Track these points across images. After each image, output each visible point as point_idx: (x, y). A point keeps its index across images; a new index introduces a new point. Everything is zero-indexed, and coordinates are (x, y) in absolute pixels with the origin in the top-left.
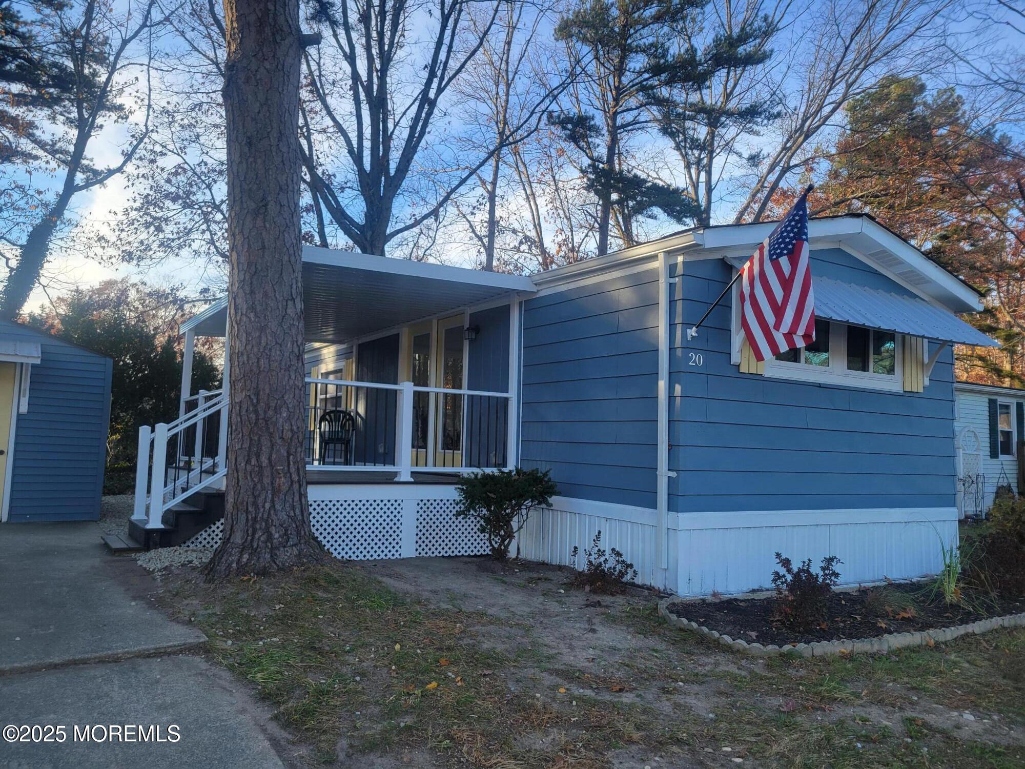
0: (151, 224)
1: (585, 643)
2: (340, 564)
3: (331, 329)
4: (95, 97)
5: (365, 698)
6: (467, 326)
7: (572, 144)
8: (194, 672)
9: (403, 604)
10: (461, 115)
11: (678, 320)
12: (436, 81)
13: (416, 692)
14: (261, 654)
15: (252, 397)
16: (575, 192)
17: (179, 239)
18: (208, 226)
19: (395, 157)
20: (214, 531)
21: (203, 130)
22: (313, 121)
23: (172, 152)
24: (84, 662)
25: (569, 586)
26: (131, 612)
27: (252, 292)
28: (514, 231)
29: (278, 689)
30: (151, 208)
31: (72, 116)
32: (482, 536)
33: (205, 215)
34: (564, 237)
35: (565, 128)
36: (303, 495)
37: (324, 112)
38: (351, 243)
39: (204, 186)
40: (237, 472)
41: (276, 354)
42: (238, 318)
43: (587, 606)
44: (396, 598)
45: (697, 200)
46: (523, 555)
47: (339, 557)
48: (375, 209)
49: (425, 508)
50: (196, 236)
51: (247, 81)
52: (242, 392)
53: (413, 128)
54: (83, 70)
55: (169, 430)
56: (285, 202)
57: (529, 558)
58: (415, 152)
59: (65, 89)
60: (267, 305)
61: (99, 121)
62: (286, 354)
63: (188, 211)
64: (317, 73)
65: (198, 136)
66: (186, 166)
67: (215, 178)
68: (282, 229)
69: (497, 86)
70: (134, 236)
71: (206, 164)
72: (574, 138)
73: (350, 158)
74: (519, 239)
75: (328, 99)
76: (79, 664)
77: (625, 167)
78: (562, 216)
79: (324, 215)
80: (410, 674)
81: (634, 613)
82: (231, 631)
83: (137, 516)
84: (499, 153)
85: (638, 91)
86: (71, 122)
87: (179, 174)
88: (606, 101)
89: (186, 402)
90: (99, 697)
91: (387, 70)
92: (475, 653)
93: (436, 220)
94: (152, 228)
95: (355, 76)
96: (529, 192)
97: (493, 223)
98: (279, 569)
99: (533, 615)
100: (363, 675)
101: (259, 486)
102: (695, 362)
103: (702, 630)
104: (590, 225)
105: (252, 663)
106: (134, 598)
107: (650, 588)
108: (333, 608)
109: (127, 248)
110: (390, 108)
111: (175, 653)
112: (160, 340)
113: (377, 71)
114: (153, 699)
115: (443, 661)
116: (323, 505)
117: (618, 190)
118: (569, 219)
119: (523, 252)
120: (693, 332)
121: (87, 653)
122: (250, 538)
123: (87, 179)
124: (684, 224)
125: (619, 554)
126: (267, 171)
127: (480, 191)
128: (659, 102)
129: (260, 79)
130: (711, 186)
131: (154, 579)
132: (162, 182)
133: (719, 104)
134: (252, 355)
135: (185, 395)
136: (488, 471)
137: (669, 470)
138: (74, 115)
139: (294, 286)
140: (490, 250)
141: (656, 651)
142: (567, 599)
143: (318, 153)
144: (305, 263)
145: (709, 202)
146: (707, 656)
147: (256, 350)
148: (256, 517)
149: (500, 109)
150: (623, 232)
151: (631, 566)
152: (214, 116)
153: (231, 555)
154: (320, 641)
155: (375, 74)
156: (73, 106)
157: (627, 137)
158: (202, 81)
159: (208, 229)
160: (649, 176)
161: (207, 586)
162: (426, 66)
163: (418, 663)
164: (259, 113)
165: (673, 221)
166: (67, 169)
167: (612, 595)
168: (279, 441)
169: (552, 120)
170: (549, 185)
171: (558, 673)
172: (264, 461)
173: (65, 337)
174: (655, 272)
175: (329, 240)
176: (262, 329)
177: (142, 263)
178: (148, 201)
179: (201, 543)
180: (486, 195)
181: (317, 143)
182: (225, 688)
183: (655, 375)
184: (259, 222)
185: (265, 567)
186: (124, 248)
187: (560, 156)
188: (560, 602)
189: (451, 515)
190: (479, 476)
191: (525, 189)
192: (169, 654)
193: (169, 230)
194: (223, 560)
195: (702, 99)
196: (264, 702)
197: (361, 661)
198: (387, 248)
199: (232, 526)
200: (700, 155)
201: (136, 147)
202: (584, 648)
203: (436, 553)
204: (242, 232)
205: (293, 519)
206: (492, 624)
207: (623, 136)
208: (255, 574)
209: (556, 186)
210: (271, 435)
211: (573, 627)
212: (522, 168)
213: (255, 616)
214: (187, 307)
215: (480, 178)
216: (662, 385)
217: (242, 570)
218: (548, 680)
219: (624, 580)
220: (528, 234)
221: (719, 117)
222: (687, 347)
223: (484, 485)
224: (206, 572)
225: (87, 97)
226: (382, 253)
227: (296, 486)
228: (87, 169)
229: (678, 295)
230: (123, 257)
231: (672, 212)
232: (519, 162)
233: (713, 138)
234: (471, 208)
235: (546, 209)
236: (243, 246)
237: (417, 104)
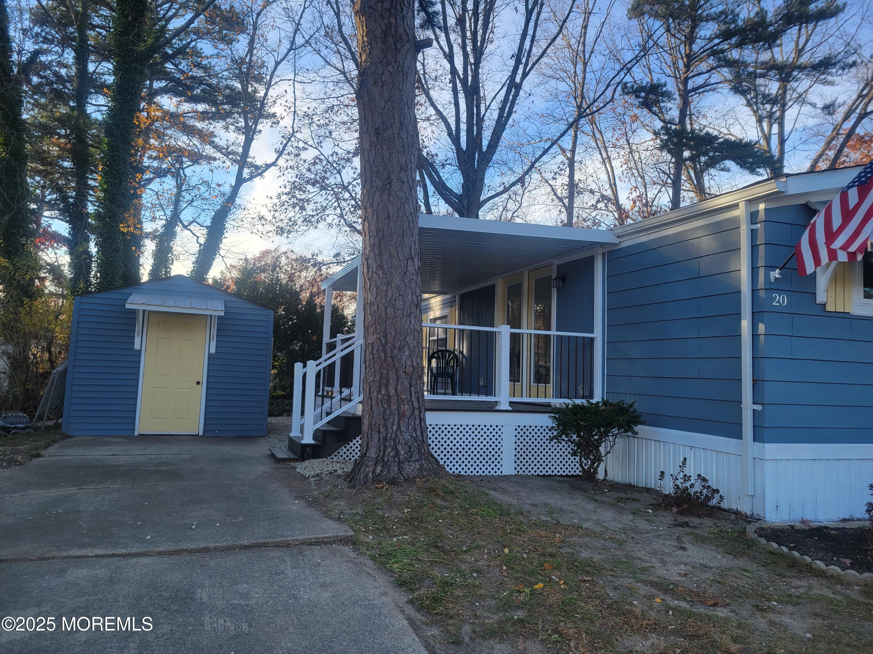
0: (297, 204)
1: (676, 559)
2: (453, 478)
3: (437, 282)
4: (256, 109)
5: (483, 592)
6: (554, 275)
7: (645, 110)
8: (345, 559)
9: (508, 514)
10: (543, 94)
11: (761, 263)
12: (521, 67)
13: (526, 590)
14: (395, 548)
15: (382, 339)
16: (648, 153)
17: (317, 215)
18: (339, 204)
19: (487, 136)
20: (351, 447)
21: (334, 127)
22: (420, 112)
23: (311, 146)
24: (265, 545)
25: (657, 507)
26: (295, 508)
27: (380, 253)
28: (592, 192)
29: (411, 578)
30: (297, 192)
31: (239, 125)
32: (572, 459)
33: (336, 194)
34: (638, 194)
35: (638, 97)
36: (422, 420)
37: (428, 104)
38: (451, 210)
39: (336, 171)
40: (371, 400)
41: (399, 304)
42: (370, 276)
43: (675, 526)
44: (502, 509)
45: (770, 151)
46: (610, 477)
47: (451, 472)
48: (470, 180)
49: (522, 433)
50: (330, 212)
51: (375, 83)
52: (373, 335)
53: (502, 110)
54: (247, 89)
55: (317, 365)
56: (405, 179)
57: (616, 480)
58: (504, 129)
59: (235, 105)
60: (391, 264)
61: (259, 127)
62: (408, 303)
63: (323, 192)
64: (422, 72)
65: (330, 133)
66: (322, 157)
67: (344, 164)
68: (403, 201)
69: (575, 66)
70: (285, 215)
71: (337, 154)
72: (647, 105)
73: (449, 140)
74: (596, 198)
75: (431, 92)
76: (261, 547)
77: (696, 127)
78: (636, 175)
79: (428, 188)
80: (518, 575)
81: (723, 535)
82: (371, 528)
83: (295, 433)
84: (578, 124)
85: (708, 56)
86: (239, 130)
87: (317, 164)
88: (677, 68)
89: (327, 344)
90: (277, 574)
91: (480, 62)
92: (575, 561)
93: (522, 186)
94: (298, 208)
95: (454, 71)
96: (604, 156)
97: (572, 186)
98: (406, 480)
99: (624, 530)
100: (479, 572)
101: (388, 411)
102: (778, 302)
103: (793, 555)
104: (663, 181)
105: (389, 555)
106: (297, 498)
107: (737, 513)
108: (450, 514)
109: (280, 224)
110: (482, 95)
111: (330, 543)
112: (305, 295)
113: (471, 64)
114: (317, 578)
115: (547, 566)
116: (437, 428)
117: (690, 148)
118: (643, 178)
119: (600, 209)
120: (776, 274)
121: (266, 538)
122: (381, 453)
123: (251, 173)
124: (758, 174)
125: (704, 480)
126: (390, 154)
127: (561, 158)
128: (730, 64)
129: (385, 81)
130: (783, 137)
131: (310, 483)
132: (304, 171)
133: (791, 60)
134: (381, 305)
135: (326, 338)
136: (578, 401)
137: (754, 403)
138: (242, 124)
139: (413, 248)
140: (570, 209)
141: (747, 571)
142: (655, 518)
143: (423, 138)
144: (421, 229)
145: (782, 152)
146: (800, 579)
147: (384, 301)
148: (386, 437)
149: (578, 86)
150: (695, 186)
151: (717, 491)
152: (343, 115)
153: (368, 467)
154: (442, 541)
155: (469, 67)
156: (240, 117)
157: (698, 99)
158: (332, 88)
159: (339, 206)
160: (721, 133)
161: (350, 490)
162: (513, 56)
163: (525, 566)
164: (384, 108)
165: (746, 172)
166: (237, 167)
167: (699, 517)
168: (403, 375)
169: (626, 90)
170: (623, 148)
171: (652, 584)
172: (392, 392)
173: (238, 295)
174: (736, 220)
175: (433, 209)
176: (389, 284)
177: (290, 236)
178: (295, 187)
179: (342, 456)
180: (566, 161)
181: (422, 129)
182: (369, 574)
183: (738, 315)
184: (385, 197)
185: (394, 478)
186: (278, 225)
187: (633, 122)
188: (648, 521)
189: (544, 440)
190: (570, 406)
191: (601, 154)
192: (326, 543)
193: (310, 208)
194: (362, 470)
195: (773, 56)
196: (401, 588)
197: (476, 560)
198: (480, 213)
199: (368, 444)
200: (772, 108)
201: (286, 145)
202: (675, 564)
203: (532, 472)
204: (372, 205)
205: (415, 439)
206: (588, 536)
207: (695, 100)
208: (386, 483)
209: (630, 148)
210: (397, 370)
211: (664, 544)
212: (598, 136)
213: (388, 517)
214: (324, 268)
215: (560, 147)
216: (746, 324)
217: (377, 479)
218: (644, 590)
219: (710, 504)
220: (605, 193)
221: (792, 71)
222: (770, 288)
223: (575, 414)
224: (349, 479)
225: (250, 109)
226: (477, 217)
227: (417, 412)
228: (252, 165)
229: (761, 239)
230: (277, 231)
231: (745, 164)
232: (596, 130)
233: (785, 92)
234: (553, 174)
235: (621, 169)
236: (373, 217)
237: (505, 88)
